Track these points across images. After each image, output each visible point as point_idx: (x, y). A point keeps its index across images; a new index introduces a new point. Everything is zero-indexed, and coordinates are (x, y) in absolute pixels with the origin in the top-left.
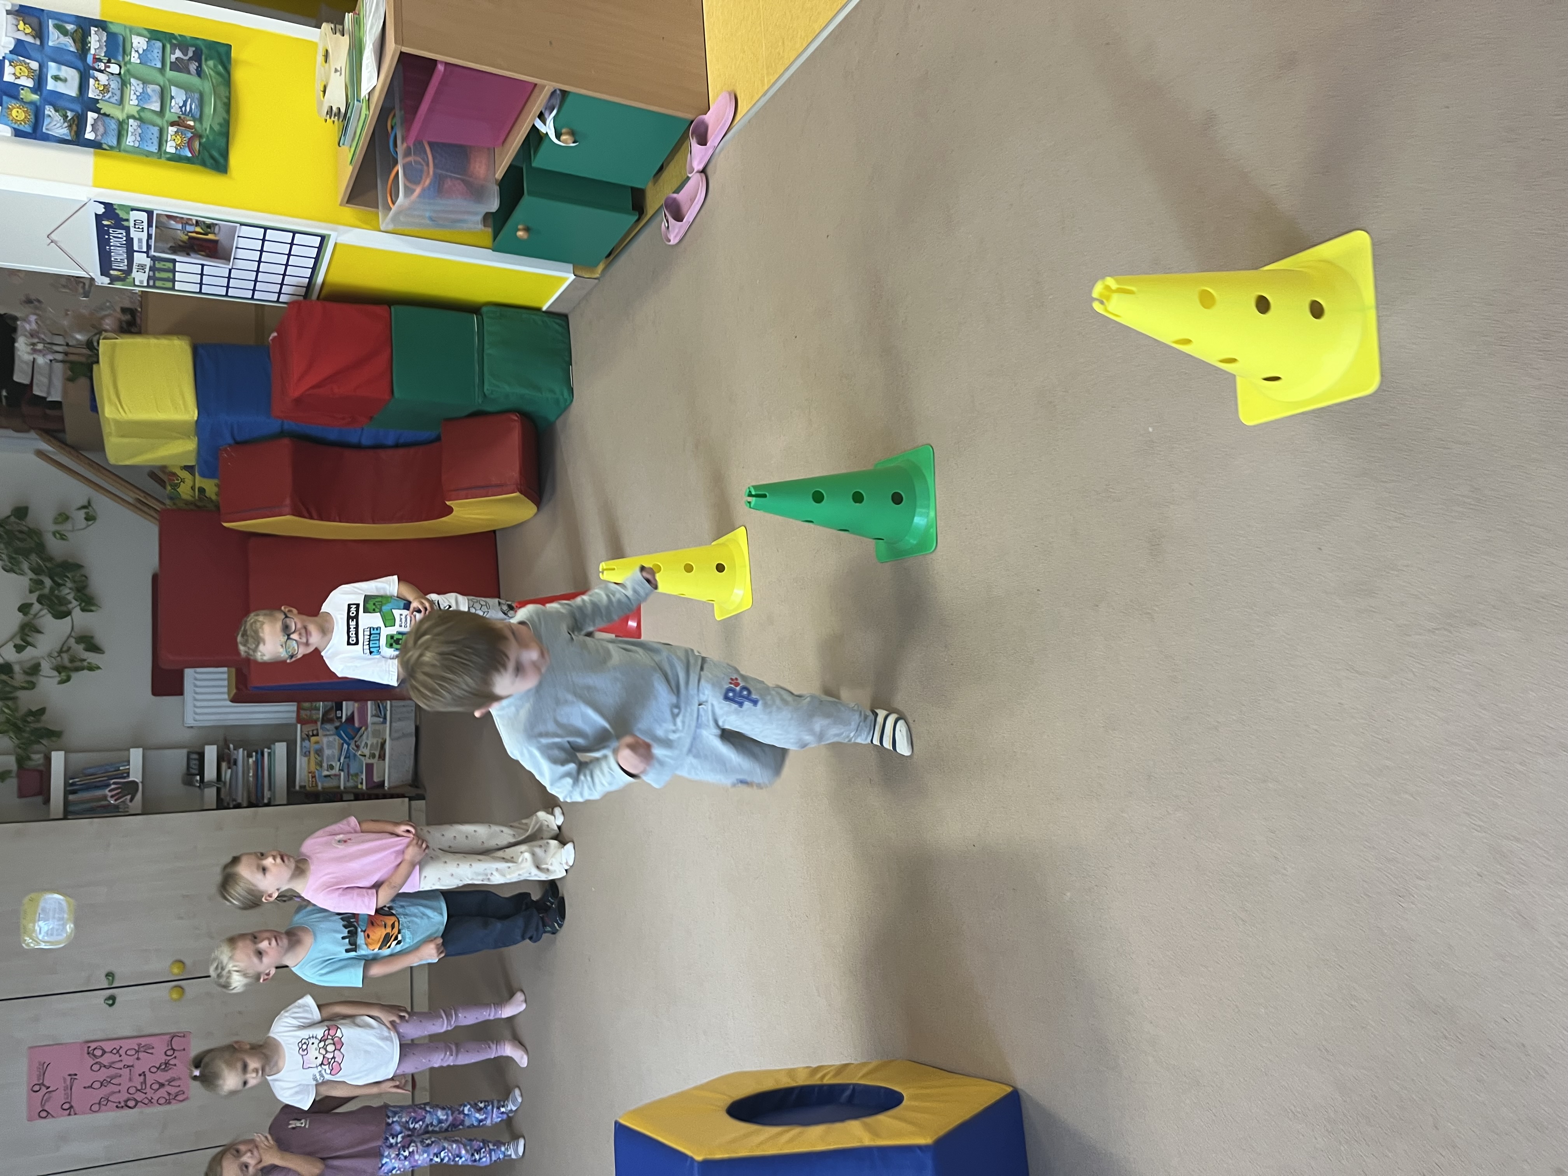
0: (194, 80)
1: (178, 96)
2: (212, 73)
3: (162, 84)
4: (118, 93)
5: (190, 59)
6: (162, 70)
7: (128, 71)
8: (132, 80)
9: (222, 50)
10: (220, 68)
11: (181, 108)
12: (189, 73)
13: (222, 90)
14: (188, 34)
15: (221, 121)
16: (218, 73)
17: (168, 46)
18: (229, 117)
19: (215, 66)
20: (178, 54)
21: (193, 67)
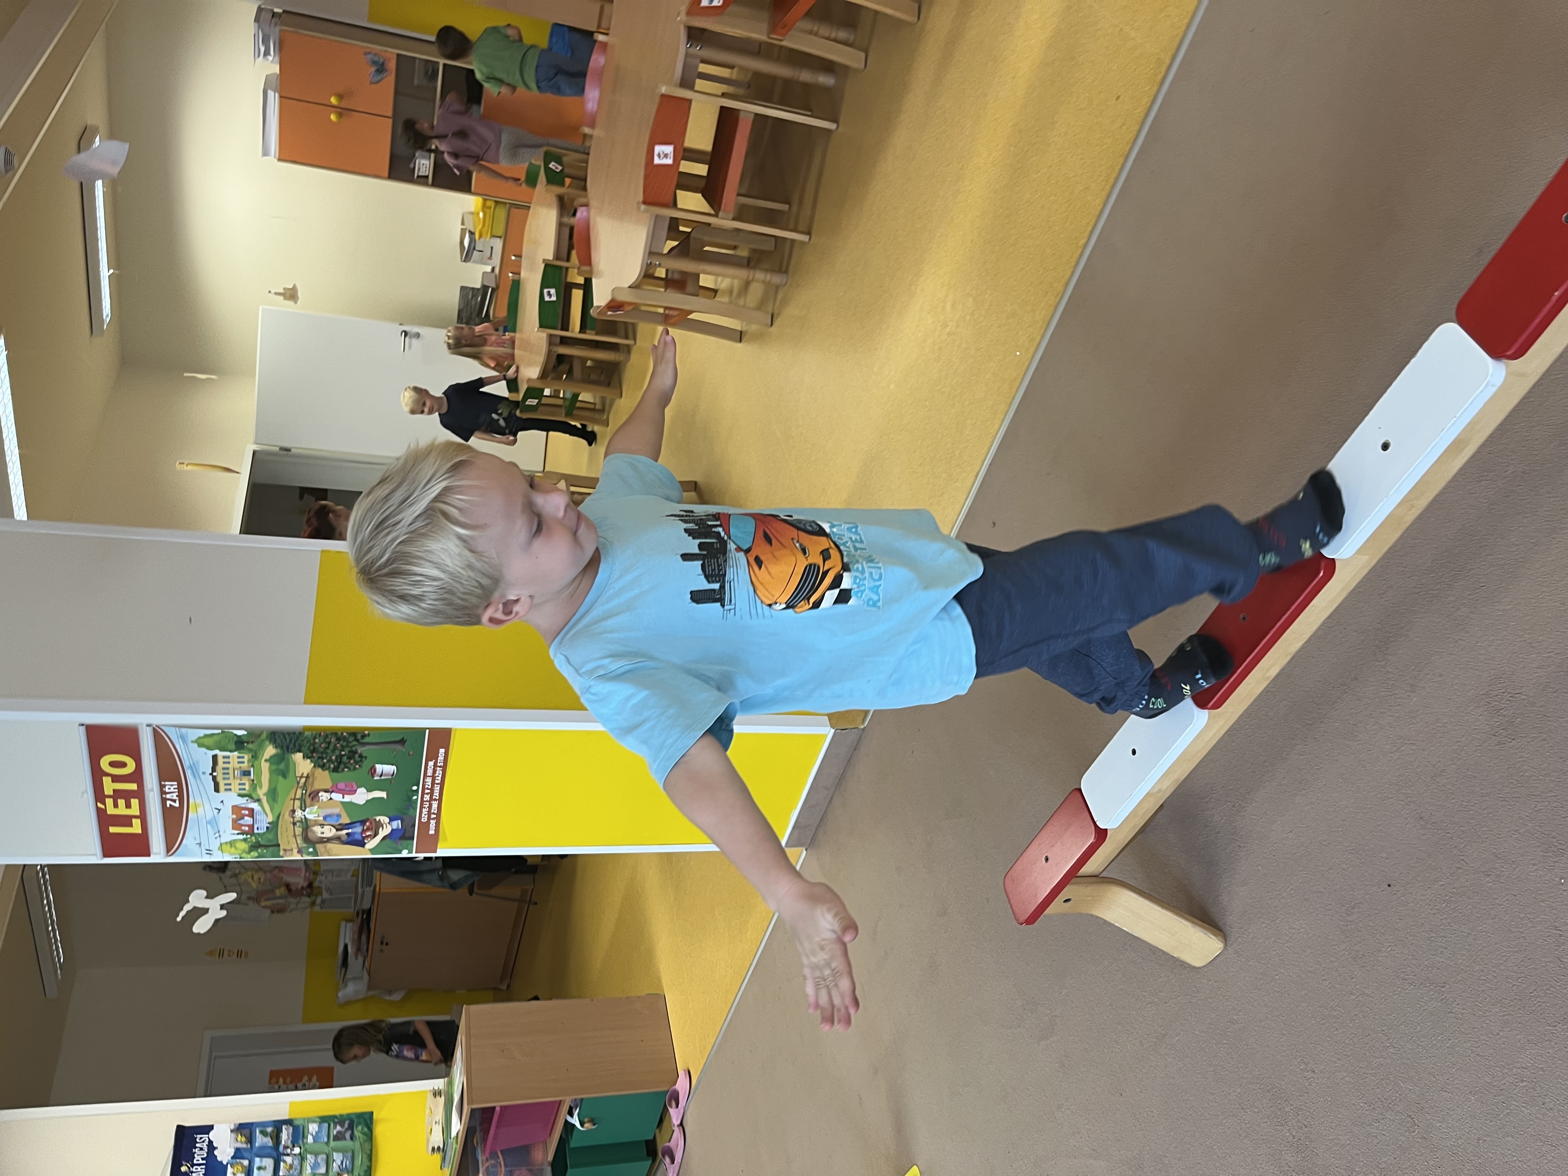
0: (348, 1143)
1: (338, 1157)
2: (360, 1135)
3: (327, 1153)
4: (299, 1168)
5: (347, 1129)
6: (327, 1143)
7: (306, 1150)
8: (309, 1156)
9: (367, 1117)
10: (366, 1129)
11: (339, 1167)
12: (345, 1139)
13: (367, 1146)
14: (345, 1111)
15: (366, 1168)
16: (364, 1134)
17: (332, 1125)
18: (371, 1164)
19: (362, 1129)
20: (339, 1128)
21: (348, 1135)
